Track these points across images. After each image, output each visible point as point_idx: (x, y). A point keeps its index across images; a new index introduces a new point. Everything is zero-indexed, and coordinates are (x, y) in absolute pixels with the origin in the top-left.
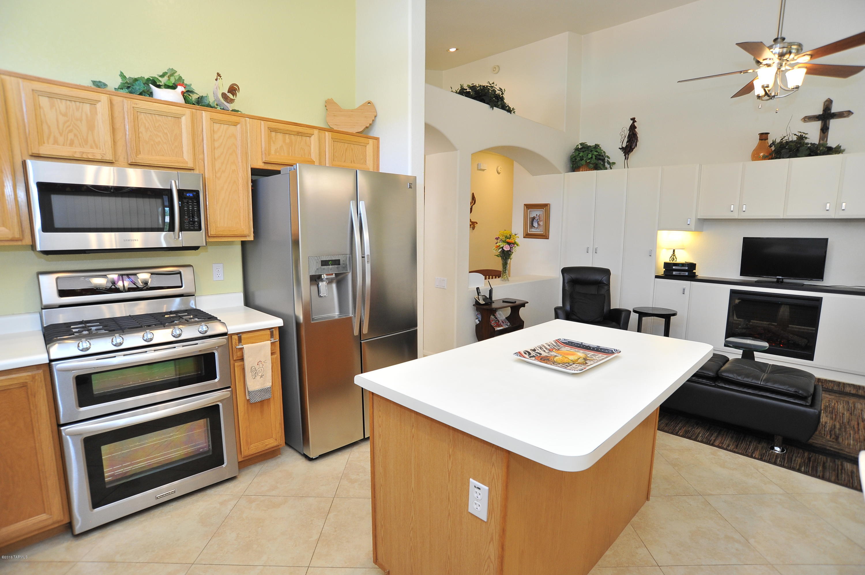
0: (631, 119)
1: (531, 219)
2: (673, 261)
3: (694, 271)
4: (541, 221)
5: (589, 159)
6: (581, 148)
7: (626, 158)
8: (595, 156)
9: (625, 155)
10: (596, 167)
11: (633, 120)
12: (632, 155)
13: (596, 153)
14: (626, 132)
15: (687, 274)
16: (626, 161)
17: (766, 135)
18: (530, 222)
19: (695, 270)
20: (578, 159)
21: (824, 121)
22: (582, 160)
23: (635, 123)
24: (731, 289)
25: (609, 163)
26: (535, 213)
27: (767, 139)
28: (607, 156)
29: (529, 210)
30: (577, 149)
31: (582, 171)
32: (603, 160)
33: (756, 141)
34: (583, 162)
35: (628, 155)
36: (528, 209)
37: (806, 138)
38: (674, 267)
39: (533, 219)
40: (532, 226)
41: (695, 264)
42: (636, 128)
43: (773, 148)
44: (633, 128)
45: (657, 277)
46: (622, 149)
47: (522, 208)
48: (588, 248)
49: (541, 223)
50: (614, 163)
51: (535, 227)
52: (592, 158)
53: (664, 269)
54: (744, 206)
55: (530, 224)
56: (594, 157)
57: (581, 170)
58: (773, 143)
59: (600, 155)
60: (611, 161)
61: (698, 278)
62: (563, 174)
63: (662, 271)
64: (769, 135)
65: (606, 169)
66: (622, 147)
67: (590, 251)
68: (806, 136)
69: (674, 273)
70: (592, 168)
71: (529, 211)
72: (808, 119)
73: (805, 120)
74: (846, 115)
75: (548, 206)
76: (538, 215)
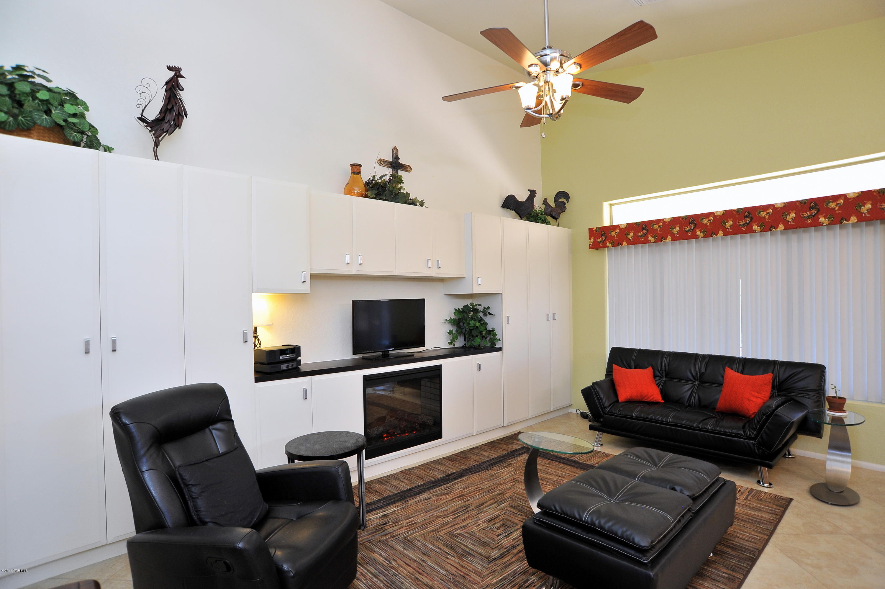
3: (299, 359)
7: (157, 144)
11: (175, 71)
15: (292, 365)
17: (358, 167)
19: (300, 356)
21: (394, 169)
23: (180, 79)
24: (364, 376)
27: (360, 173)
38: (281, 357)
41: (300, 347)
42: (181, 89)
45: (257, 380)
46: (144, 120)
48: (87, 343)
58: (368, 180)
64: (361, 168)
66: (144, 117)
67: (95, 348)
69: (283, 367)
72: (382, 162)
73: (380, 163)
74: (409, 169)
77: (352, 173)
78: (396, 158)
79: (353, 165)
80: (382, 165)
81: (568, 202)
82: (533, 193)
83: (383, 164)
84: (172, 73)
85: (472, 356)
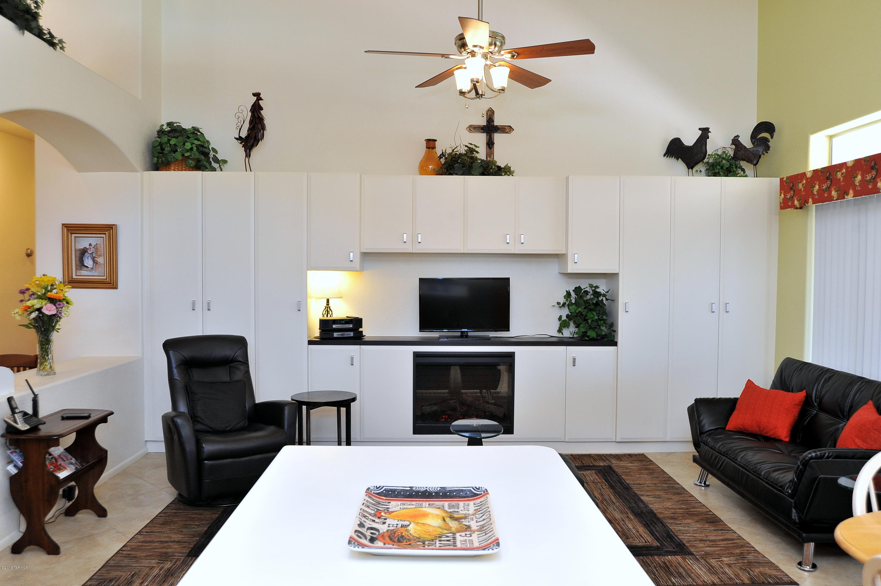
0: (254, 95)
1: (78, 253)
2: (327, 316)
3: (360, 330)
4: (100, 256)
5: (187, 151)
6: (169, 132)
7: (248, 155)
8: (196, 146)
9: (246, 151)
10: (199, 167)
11: (257, 95)
12: (255, 152)
13: (196, 141)
14: (245, 113)
15: (351, 334)
16: (247, 160)
17: (433, 142)
18: (77, 259)
19: (362, 327)
20: (167, 149)
21: (489, 135)
22: (175, 151)
23: (260, 101)
24: (413, 352)
25: (217, 160)
26: (86, 242)
27: (435, 148)
28: (212, 148)
29: (73, 235)
30: (161, 132)
31: (174, 170)
32: (206, 155)
33: (422, 149)
34: (178, 155)
35: (250, 151)
36: (71, 234)
37: (477, 152)
38: (334, 326)
39: (83, 252)
40: (81, 264)
41: (361, 320)
42: (261, 109)
43: (443, 160)
44: (256, 109)
45: (311, 343)
46: (240, 139)
47: (59, 229)
48: (194, 303)
49: (100, 260)
50: (225, 162)
51: (87, 267)
52: (192, 149)
53: (320, 330)
54: (419, 235)
55: (78, 262)
56: (195, 149)
57: (173, 168)
58: (443, 155)
59: (202, 146)
60: (220, 157)
61: (366, 339)
62: (139, 174)
63: (316, 332)
64: (436, 142)
65: (214, 170)
66: (239, 136)
67: (198, 307)
68: (477, 149)
69: (336, 335)
70: (191, 167)
71: (73, 238)
72: (473, 128)
73: (470, 130)
74: (507, 130)
75: (112, 228)
76: (93, 245)
77: (427, 148)
78: (490, 119)
79: (428, 141)
80: (472, 132)
81: (772, 138)
82: (705, 132)
83: (473, 130)
84: (255, 98)
85: (566, 347)
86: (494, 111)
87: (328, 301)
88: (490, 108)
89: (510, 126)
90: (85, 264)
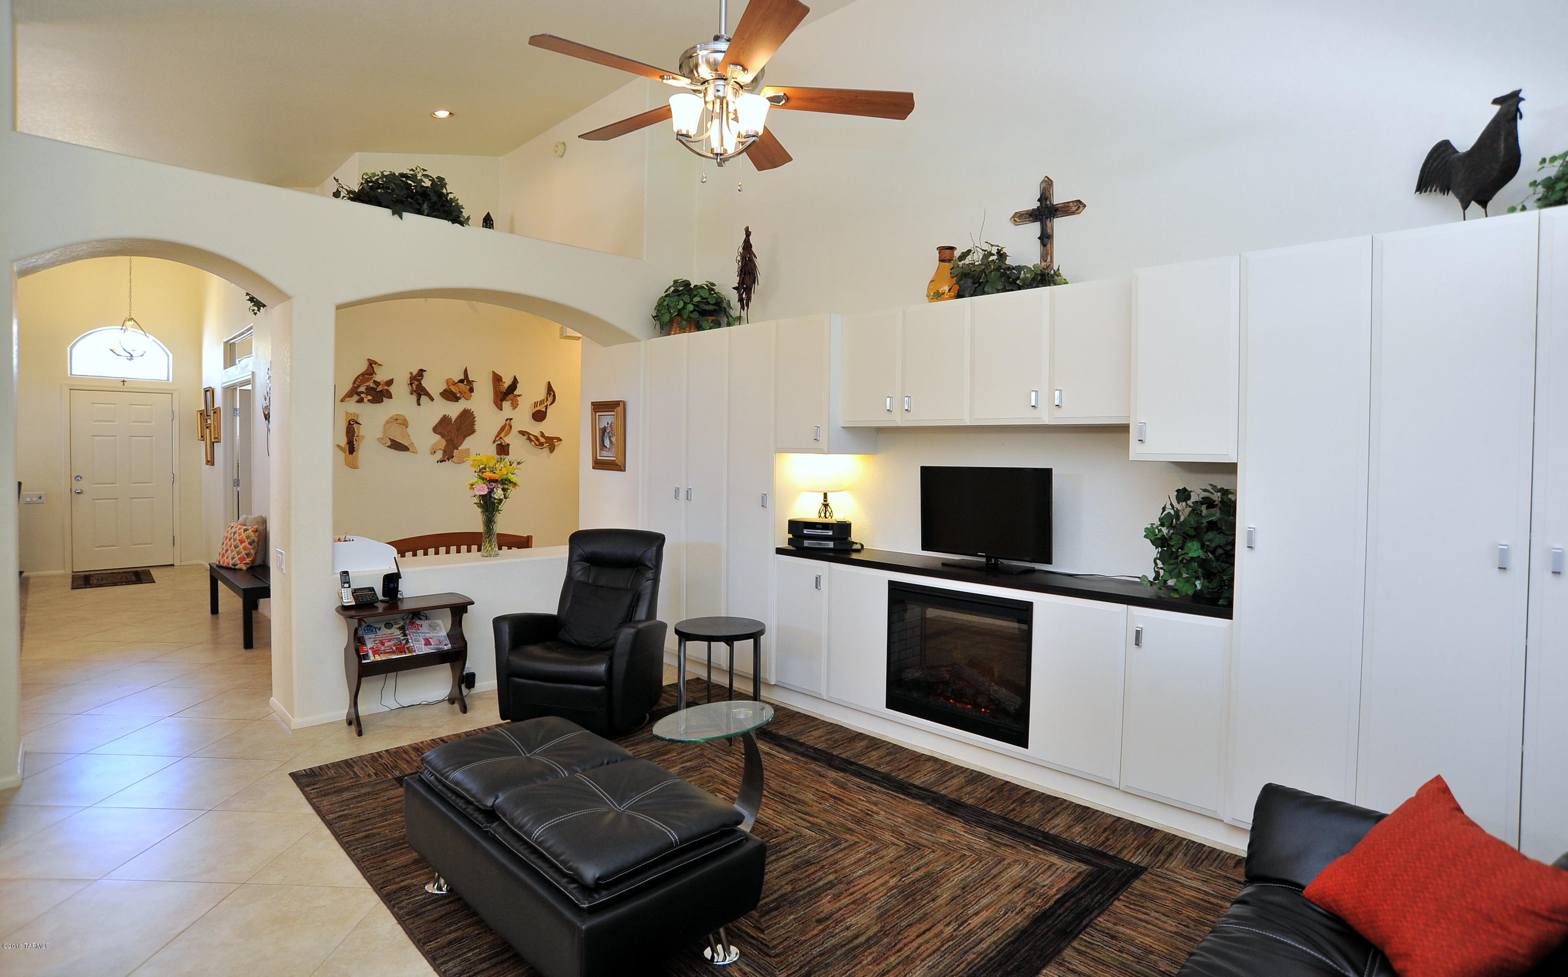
0: (745, 229)
1: (601, 432)
2: (825, 517)
4: (615, 435)
7: (743, 307)
9: (741, 301)
10: (701, 326)
11: (747, 231)
12: (752, 300)
17: (948, 251)
18: (600, 438)
19: (851, 537)
21: (1043, 223)
24: (889, 581)
25: (728, 317)
26: (607, 419)
27: (952, 259)
28: (727, 304)
29: (598, 414)
31: (676, 333)
35: (746, 302)
36: (596, 412)
38: (805, 531)
39: (604, 430)
40: (603, 446)
41: (850, 525)
42: (752, 246)
44: (747, 246)
45: (780, 551)
46: (737, 288)
47: (589, 408)
48: (677, 491)
49: (613, 439)
50: (739, 318)
51: (606, 447)
53: (791, 536)
54: (907, 399)
55: (601, 442)
62: (643, 342)
63: (783, 538)
64: (953, 250)
66: (735, 283)
67: (682, 494)
69: (807, 543)
73: (1015, 220)
74: (1075, 209)
75: (619, 404)
76: (610, 423)
77: (941, 261)
78: (1046, 196)
79: (941, 249)
83: (1018, 219)
84: (745, 233)
85: (1126, 606)
86: (1051, 181)
87: (825, 495)
88: (1046, 177)
89: (1079, 201)
90: (605, 445)
